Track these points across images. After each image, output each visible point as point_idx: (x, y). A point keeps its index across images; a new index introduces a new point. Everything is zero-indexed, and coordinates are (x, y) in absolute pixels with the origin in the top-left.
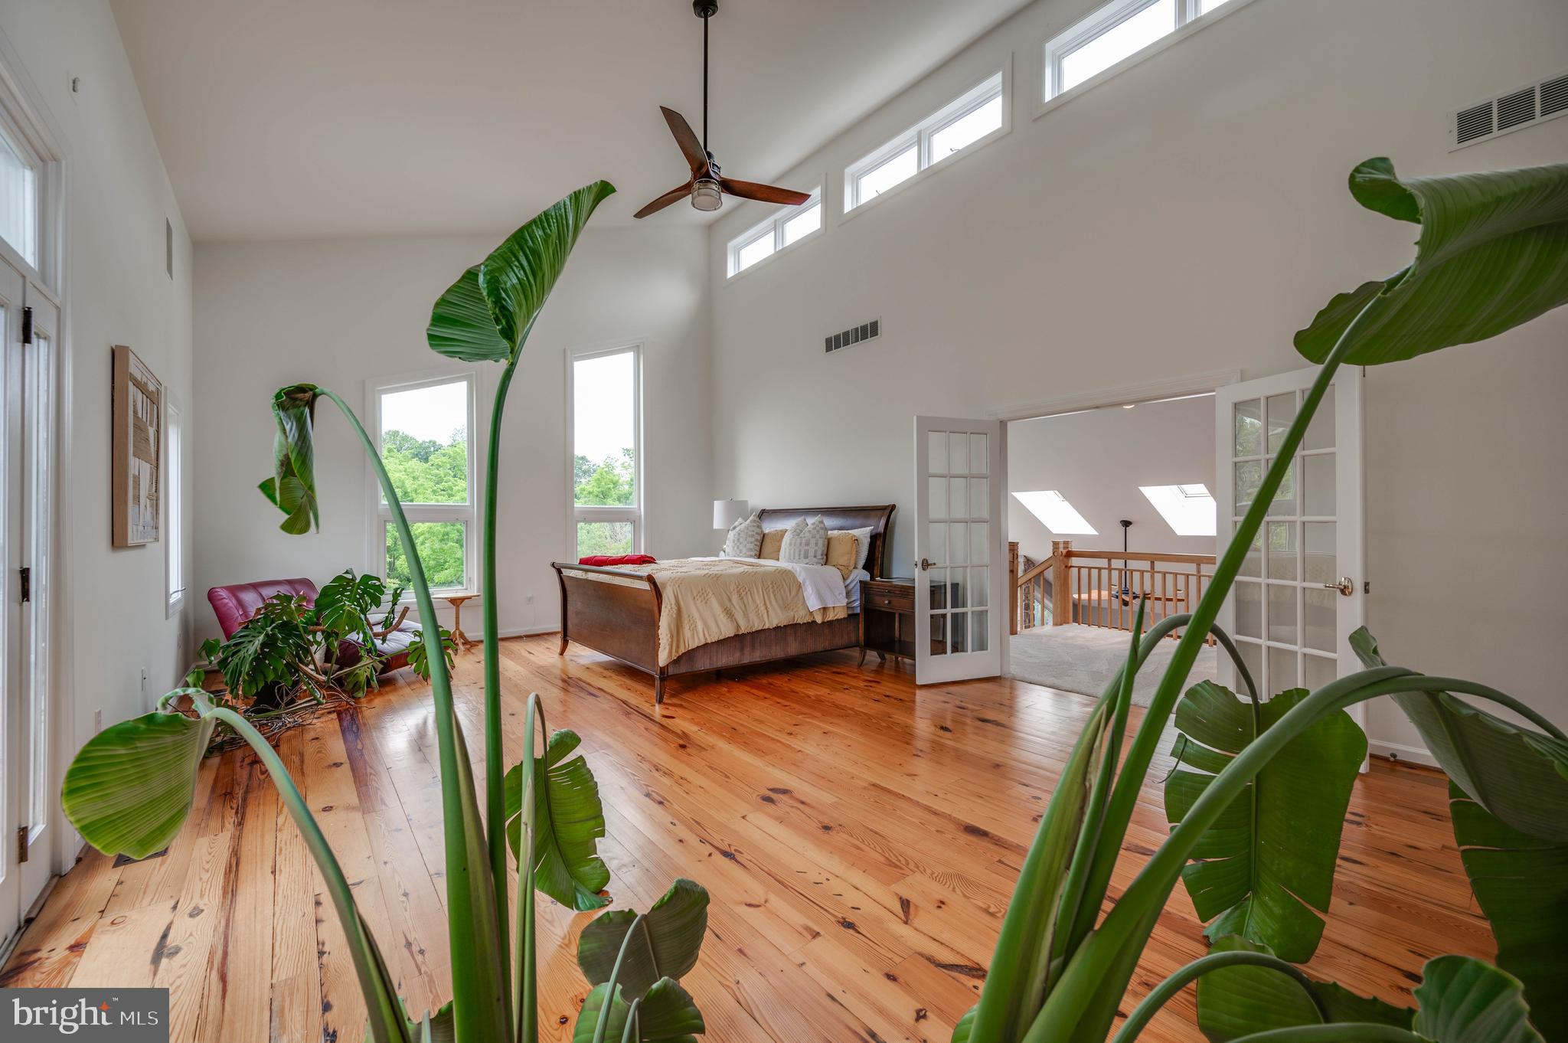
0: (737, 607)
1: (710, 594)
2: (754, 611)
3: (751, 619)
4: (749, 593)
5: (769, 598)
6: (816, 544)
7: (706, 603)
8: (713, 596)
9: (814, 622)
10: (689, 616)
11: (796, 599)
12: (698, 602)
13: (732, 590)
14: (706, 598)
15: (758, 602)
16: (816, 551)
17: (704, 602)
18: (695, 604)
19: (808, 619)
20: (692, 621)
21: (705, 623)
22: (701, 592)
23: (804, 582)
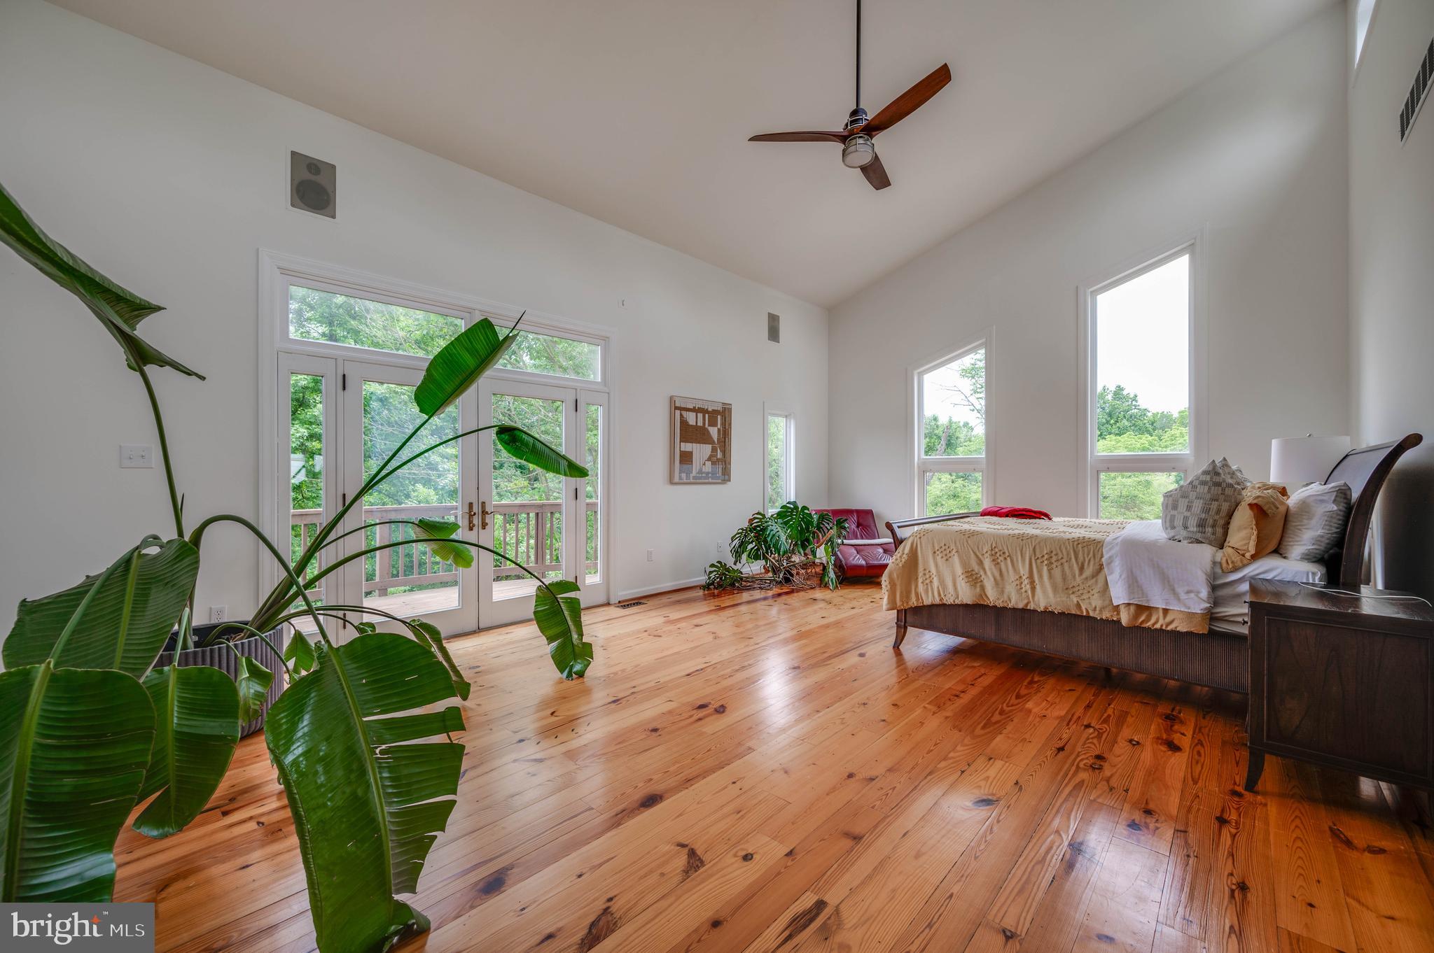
0: (989, 573)
1: (954, 551)
2: (1015, 583)
3: (1006, 591)
4: (1009, 559)
5: (1040, 573)
6: (1189, 508)
7: (947, 560)
8: (956, 554)
9: (1119, 622)
10: (925, 570)
11: (1090, 583)
12: (939, 558)
13: (985, 551)
14: (948, 556)
15: (1022, 572)
16: (1186, 518)
17: (945, 558)
18: (934, 559)
19: (1106, 615)
20: (927, 576)
21: (942, 582)
22: (944, 548)
23: (1110, 562)
